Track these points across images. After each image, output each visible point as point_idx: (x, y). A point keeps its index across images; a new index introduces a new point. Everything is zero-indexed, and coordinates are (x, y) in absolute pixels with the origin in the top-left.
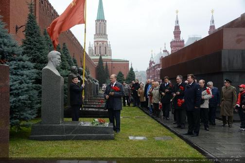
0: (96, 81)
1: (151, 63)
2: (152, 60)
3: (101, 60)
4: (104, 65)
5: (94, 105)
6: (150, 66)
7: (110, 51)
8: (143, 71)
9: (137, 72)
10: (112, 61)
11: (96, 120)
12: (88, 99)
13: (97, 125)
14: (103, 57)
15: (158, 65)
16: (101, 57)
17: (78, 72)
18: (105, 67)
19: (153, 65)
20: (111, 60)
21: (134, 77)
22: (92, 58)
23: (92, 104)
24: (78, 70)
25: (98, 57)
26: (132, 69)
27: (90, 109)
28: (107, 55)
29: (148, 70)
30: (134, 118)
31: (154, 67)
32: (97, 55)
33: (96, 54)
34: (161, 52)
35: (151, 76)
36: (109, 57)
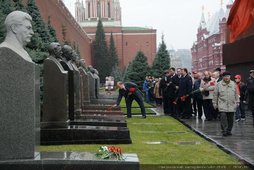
0: (93, 72)
1: (201, 32)
2: (203, 28)
3: (100, 30)
4: (108, 39)
5: (94, 118)
6: (199, 39)
7: (119, 10)
8: (185, 50)
9: (172, 51)
10: (122, 32)
11: (105, 148)
12: (82, 108)
13: (108, 158)
14: (104, 24)
15: (217, 37)
16: (100, 22)
17: (63, 55)
18: (109, 44)
19: (206, 36)
20: (121, 29)
21: (168, 62)
22: (83, 25)
23: (90, 118)
24: (63, 49)
25: (95, 24)
26: (163, 46)
27: (88, 128)
28: (112, 20)
29: (196, 47)
30: (175, 143)
31: (207, 40)
32: (93, 20)
33: (91, 17)
34: (222, 9)
35: (201, 60)
36: (116, 24)
